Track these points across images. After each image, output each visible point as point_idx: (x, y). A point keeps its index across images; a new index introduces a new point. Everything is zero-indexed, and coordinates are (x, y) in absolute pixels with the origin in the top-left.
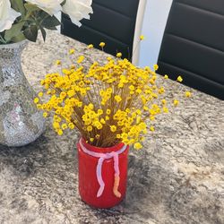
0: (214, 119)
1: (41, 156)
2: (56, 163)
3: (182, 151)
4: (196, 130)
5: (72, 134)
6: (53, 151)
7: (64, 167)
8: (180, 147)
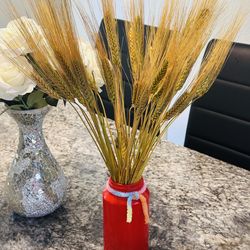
0: (244, 191)
1: (60, 226)
2: (75, 233)
3: (209, 222)
4: (225, 201)
5: (93, 206)
6: (73, 222)
7: (83, 237)
8: (207, 218)
